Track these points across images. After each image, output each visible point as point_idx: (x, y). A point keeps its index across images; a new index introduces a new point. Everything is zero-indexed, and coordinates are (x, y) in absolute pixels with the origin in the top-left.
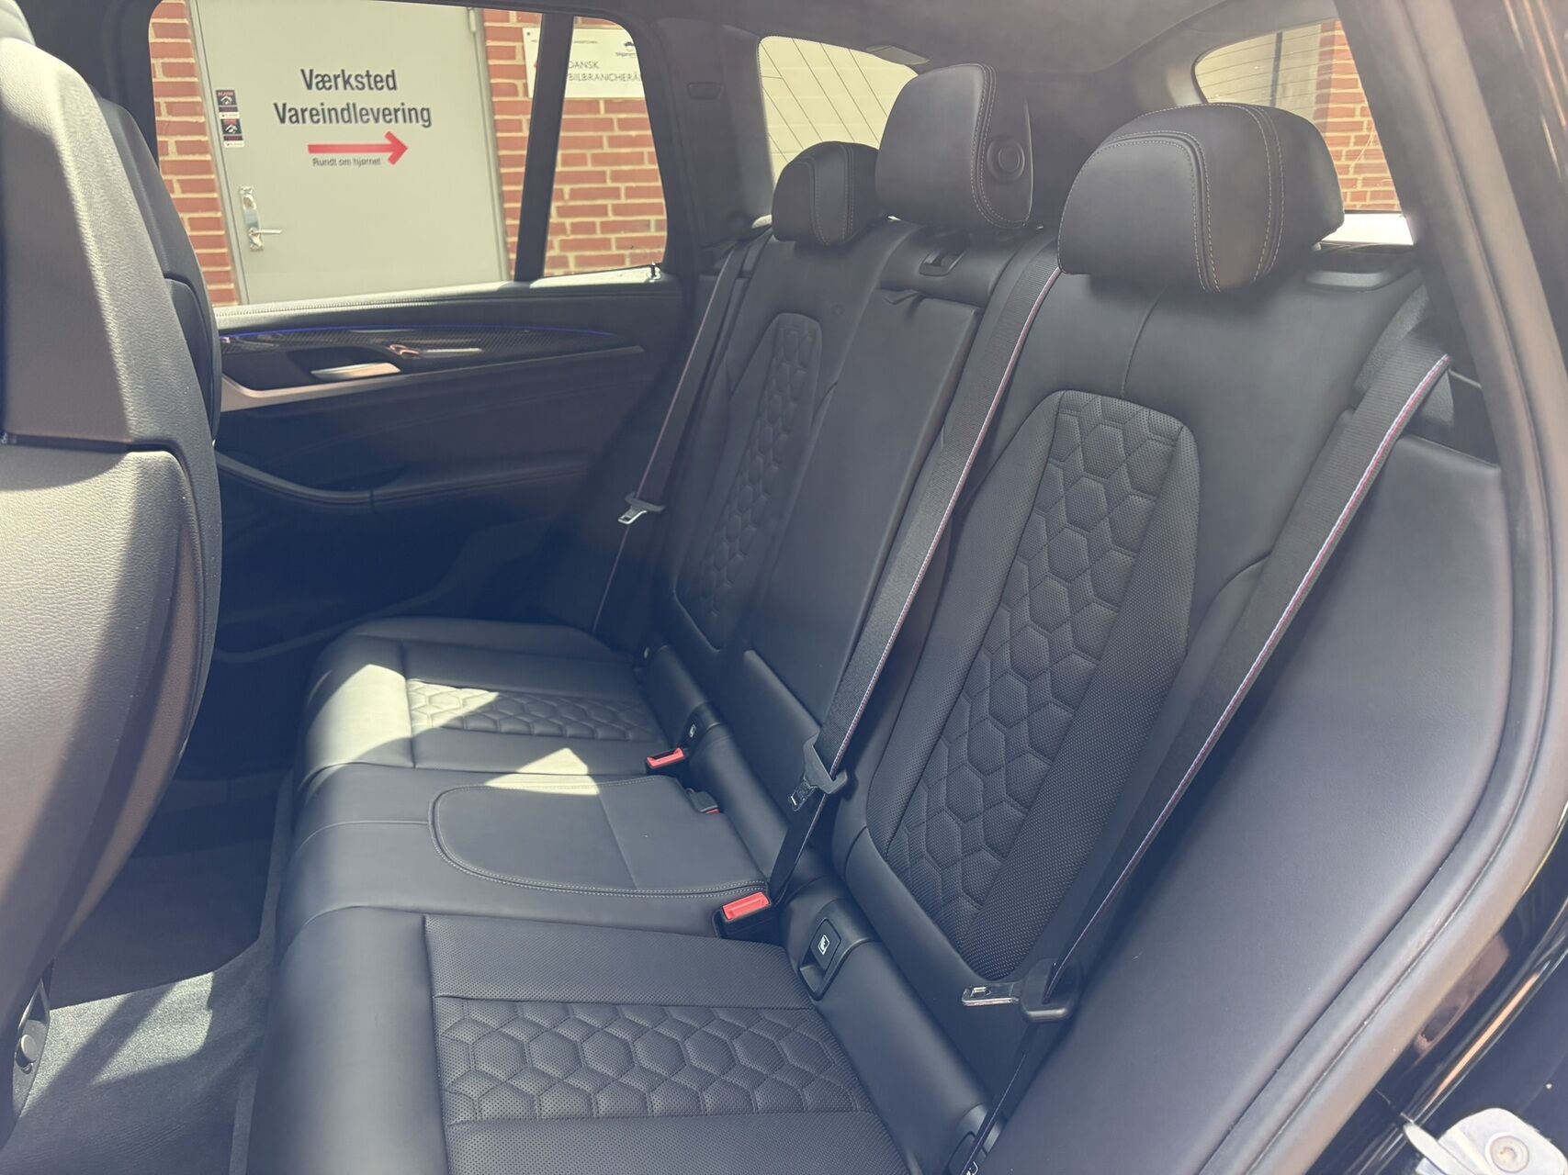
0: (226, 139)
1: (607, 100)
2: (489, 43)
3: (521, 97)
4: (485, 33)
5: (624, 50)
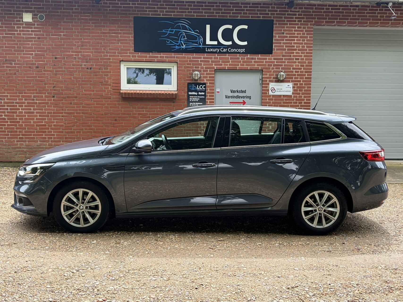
1: (283, 95)
2: (263, 85)
3: (267, 95)
4: (262, 84)
5: (287, 87)
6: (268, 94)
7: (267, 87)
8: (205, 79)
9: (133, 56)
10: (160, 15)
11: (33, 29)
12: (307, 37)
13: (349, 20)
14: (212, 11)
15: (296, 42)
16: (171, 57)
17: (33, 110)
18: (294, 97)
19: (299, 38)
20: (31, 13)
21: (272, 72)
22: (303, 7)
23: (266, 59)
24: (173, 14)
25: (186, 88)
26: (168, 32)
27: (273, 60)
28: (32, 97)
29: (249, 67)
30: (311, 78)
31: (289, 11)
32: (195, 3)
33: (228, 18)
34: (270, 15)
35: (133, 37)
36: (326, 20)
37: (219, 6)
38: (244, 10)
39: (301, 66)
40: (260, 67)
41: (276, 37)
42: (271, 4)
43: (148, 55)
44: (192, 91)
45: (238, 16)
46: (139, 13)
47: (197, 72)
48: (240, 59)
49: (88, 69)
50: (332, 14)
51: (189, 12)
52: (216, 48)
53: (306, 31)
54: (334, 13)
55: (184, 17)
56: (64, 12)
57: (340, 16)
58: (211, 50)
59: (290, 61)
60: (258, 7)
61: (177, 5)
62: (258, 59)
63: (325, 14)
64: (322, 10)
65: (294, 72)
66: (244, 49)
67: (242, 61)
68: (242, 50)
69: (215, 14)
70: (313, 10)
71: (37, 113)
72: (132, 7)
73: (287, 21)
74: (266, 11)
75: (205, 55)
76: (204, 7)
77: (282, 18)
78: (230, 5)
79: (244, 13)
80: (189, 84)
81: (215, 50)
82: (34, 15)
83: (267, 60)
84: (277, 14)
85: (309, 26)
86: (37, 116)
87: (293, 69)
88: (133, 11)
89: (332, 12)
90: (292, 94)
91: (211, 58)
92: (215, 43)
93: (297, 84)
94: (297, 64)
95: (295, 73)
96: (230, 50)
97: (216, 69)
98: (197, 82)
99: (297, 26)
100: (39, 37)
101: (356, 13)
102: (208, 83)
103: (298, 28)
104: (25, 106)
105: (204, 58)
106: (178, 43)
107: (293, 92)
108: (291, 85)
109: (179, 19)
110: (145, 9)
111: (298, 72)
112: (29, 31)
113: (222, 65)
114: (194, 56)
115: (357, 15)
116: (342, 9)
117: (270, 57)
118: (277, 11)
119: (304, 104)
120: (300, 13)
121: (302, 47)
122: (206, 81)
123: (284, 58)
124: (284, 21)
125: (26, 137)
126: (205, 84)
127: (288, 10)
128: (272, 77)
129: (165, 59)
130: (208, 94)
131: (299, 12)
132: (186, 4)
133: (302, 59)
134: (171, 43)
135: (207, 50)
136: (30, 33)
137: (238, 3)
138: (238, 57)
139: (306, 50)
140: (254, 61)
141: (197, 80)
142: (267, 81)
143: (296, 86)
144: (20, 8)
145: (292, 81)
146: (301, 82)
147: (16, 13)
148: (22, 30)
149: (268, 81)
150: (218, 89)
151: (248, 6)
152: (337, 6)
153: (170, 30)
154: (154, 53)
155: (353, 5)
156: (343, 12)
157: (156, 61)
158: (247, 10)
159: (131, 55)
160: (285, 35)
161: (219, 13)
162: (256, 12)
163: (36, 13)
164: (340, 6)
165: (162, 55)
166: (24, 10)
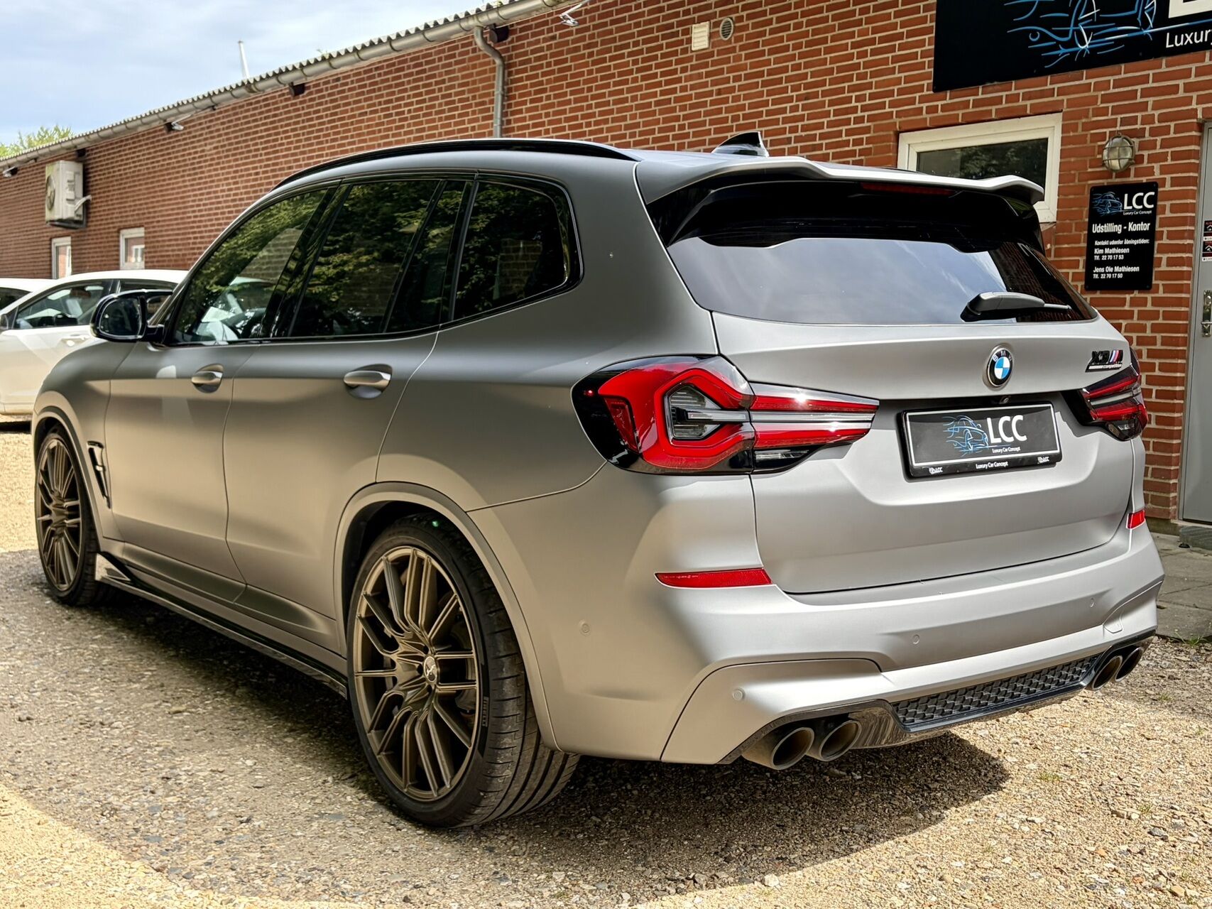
0: (1204, 255)
9: (928, 110)
11: (710, 69)
20: (708, 23)
35: (934, 41)
43: (972, 98)
44: (1105, 220)
47: (1119, 139)
58: (1185, 39)
80: (1096, 191)
81: (1203, 37)
82: (714, 25)
91: (1186, 74)
92: (1206, 6)
97: (1204, 120)
98: (1126, 180)
100: (720, 89)
102: (1168, 183)
105: (1157, 78)
112: (701, 76)
114: (1123, 75)
122: (1161, 173)
126: (1152, 186)
129: (1021, 103)
130: (1165, 229)
134: (1045, 38)
135: (1172, 42)
136: (704, 80)
141: (1124, 172)
144: (689, 12)
148: (690, 75)
154: (990, 89)
157: (993, 116)
159: (925, 106)
163: (718, 19)
165: (1013, 91)
166: (696, 16)
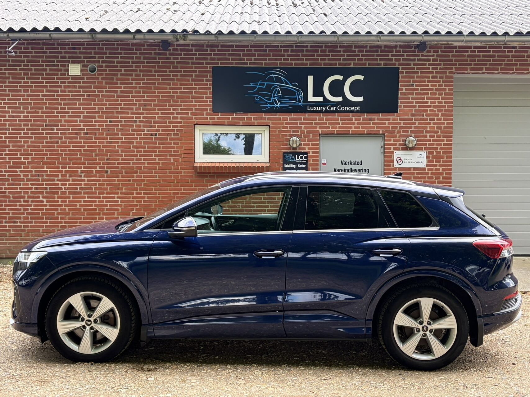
1: (413, 168)
2: (385, 155)
3: (392, 167)
4: (385, 153)
5: (419, 156)
6: (392, 165)
7: (391, 157)
8: (306, 147)
9: (211, 118)
10: (246, 64)
11: (81, 85)
12: (445, 90)
13: (503, 67)
14: (316, 57)
15: (430, 96)
16: (261, 119)
17: (80, 190)
18: (429, 170)
19: (434, 92)
20: (80, 64)
21: (398, 136)
22: (440, 50)
23: (389, 119)
24: (263, 62)
25: (281, 160)
26: (258, 86)
27: (399, 121)
28: (79, 172)
29: (366, 130)
30: (451, 145)
31: (420, 55)
32: (293, 48)
33: (337, 66)
34: (394, 62)
35: (212, 93)
36: (471, 67)
37: (325, 51)
38: (358, 55)
39: (437, 128)
40: (381, 130)
41: (402, 90)
42: (396, 47)
43: (231, 117)
44: (289, 163)
45: (351, 63)
46: (219, 61)
47: (295, 138)
48: (354, 119)
49: (153, 136)
50: (478, 58)
51: (284, 60)
52: (321, 106)
53: (443, 81)
54: (481, 56)
55: (279, 66)
56: (121, 62)
57: (490, 60)
58: (314, 108)
59: (422, 122)
60: (377, 51)
61: (270, 51)
62: (378, 119)
63: (470, 59)
64: (464, 54)
65: (428, 136)
66: (359, 107)
67: (356, 123)
68: (356, 109)
69: (320, 61)
70: (452, 54)
71: (84, 193)
72: (210, 55)
73: (418, 68)
74: (388, 56)
75: (307, 115)
76: (305, 53)
77: (411, 65)
78: (340, 49)
79: (359, 60)
80: (284, 153)
81: (320, 109)
82: (84, 66)
83: (391, 121)
84: (403, 60)
85: (448, 74)
86: (84, 197)
87: (427, 132)
88: (211, 59)
89: (479, 56)
90: (425, 167)
91: (315, 119)
92: (320, 99)
93: (433, 153)
94: (432, 125)
95: (430, 138)
96: (340, 108)
97: (322, 134)
98: (296, 150)
99: (431, 75)
100: (89, 95)
101: (513, 56)
102: (311, 153)
103: (433, 77)
104: (70, 184)
105: (305, 119)
106: (270, 100)
107: (427, 163)
108: (424, 153)
109: (272, 69)
110: (227, 57)
111: (434, 136)
112: (76, 87)
113: (329, 128)
114: (292, 117)
115: (514, 59)
116: (493, 52)
117: (395, 117)
118: (403, 56)
119: (443, 179)
120: (435, 58)
121: (439, 102)
122: (308, 149)
123: (413, 117)
124: (414, 69)
125: (70, 225)
126: (306, 153)
127: (418, 54)
128: (398, 143)
129: (253, 121)
130: (311, 167)
131: (433, 56)
132: (281, 50)
133: (438, 119)
134: (261, 100)
135: (309, 108)
136: (78, 89)
137: (351, 47)
138: (351, 117)
139: (444, 107)
140: (372, 122)
141: (296, 148)
142: (390, 148)
143: (431, 155)
144: (65, 57)
145: (426, 149)
146: (439, 150)
147: (61, 65)
148: (68, 86)
149: (392, 149)
150: (324, 160)
151: (364, 49)
152: (485, 47)
153: (259, 83)
154: (239, 114)
155: (508, 46)
156: (494, 56)
157: (241, 124)
158: (362, 55)
159: (209, 117)
160: (415, 87)
161: (325, 60)
162: (375, 58)
163: (86, 64)
164: (490, 47)
165: (249, 116)
166: (71, 60)
